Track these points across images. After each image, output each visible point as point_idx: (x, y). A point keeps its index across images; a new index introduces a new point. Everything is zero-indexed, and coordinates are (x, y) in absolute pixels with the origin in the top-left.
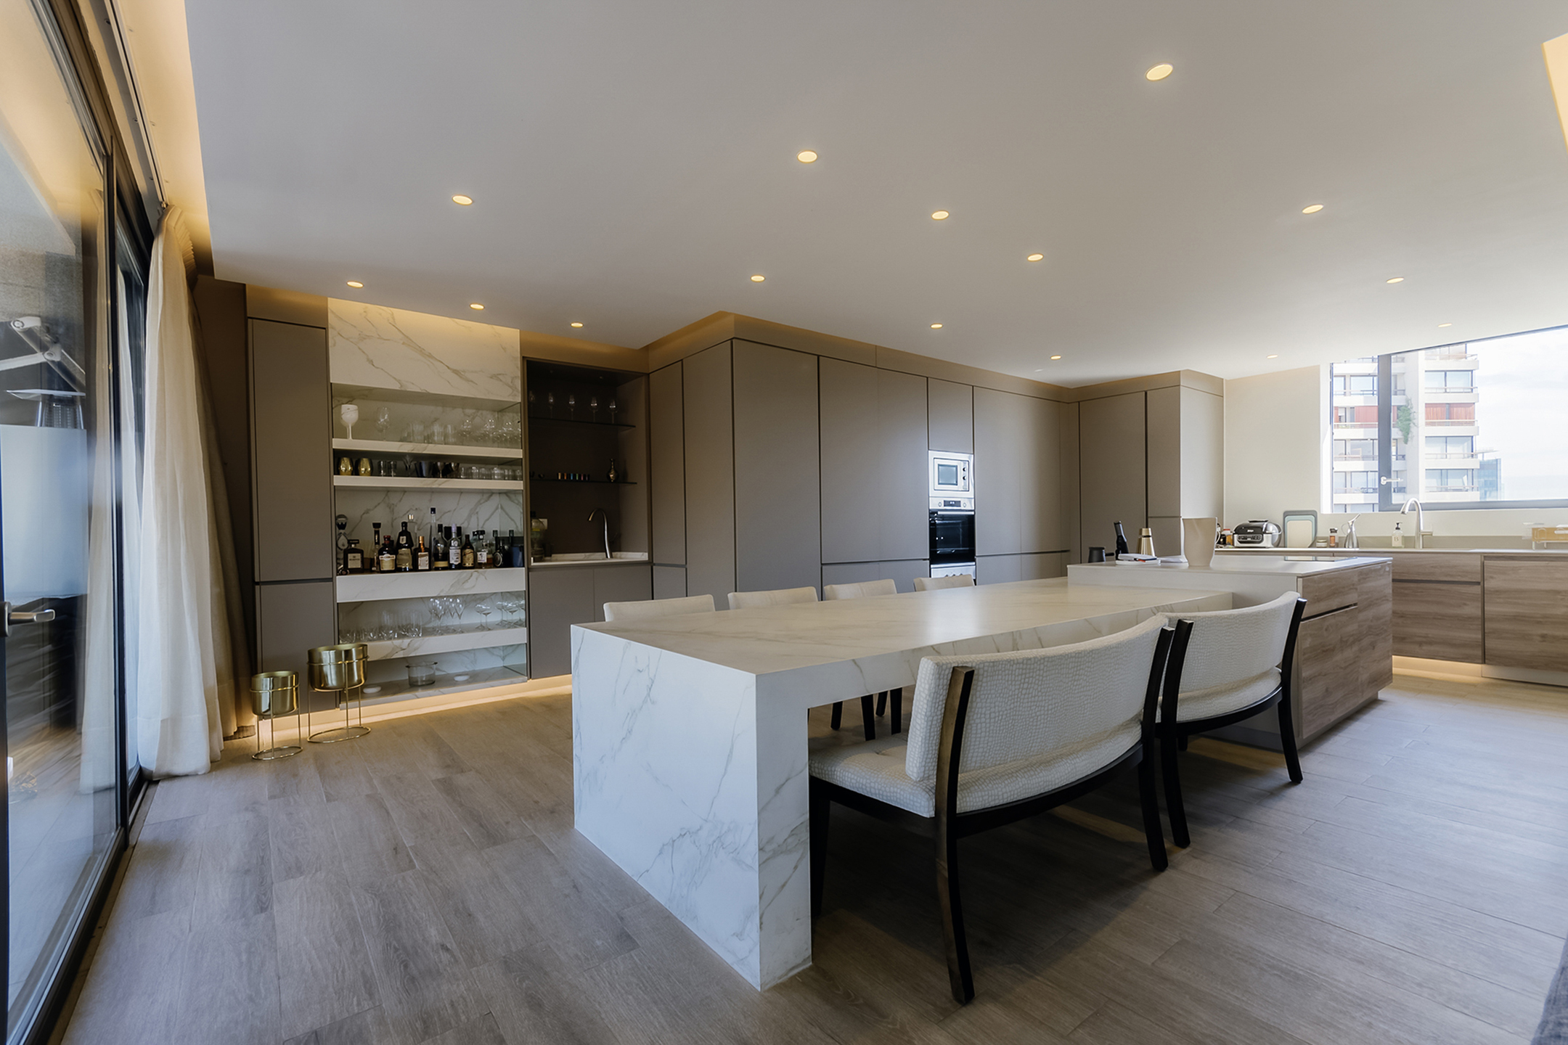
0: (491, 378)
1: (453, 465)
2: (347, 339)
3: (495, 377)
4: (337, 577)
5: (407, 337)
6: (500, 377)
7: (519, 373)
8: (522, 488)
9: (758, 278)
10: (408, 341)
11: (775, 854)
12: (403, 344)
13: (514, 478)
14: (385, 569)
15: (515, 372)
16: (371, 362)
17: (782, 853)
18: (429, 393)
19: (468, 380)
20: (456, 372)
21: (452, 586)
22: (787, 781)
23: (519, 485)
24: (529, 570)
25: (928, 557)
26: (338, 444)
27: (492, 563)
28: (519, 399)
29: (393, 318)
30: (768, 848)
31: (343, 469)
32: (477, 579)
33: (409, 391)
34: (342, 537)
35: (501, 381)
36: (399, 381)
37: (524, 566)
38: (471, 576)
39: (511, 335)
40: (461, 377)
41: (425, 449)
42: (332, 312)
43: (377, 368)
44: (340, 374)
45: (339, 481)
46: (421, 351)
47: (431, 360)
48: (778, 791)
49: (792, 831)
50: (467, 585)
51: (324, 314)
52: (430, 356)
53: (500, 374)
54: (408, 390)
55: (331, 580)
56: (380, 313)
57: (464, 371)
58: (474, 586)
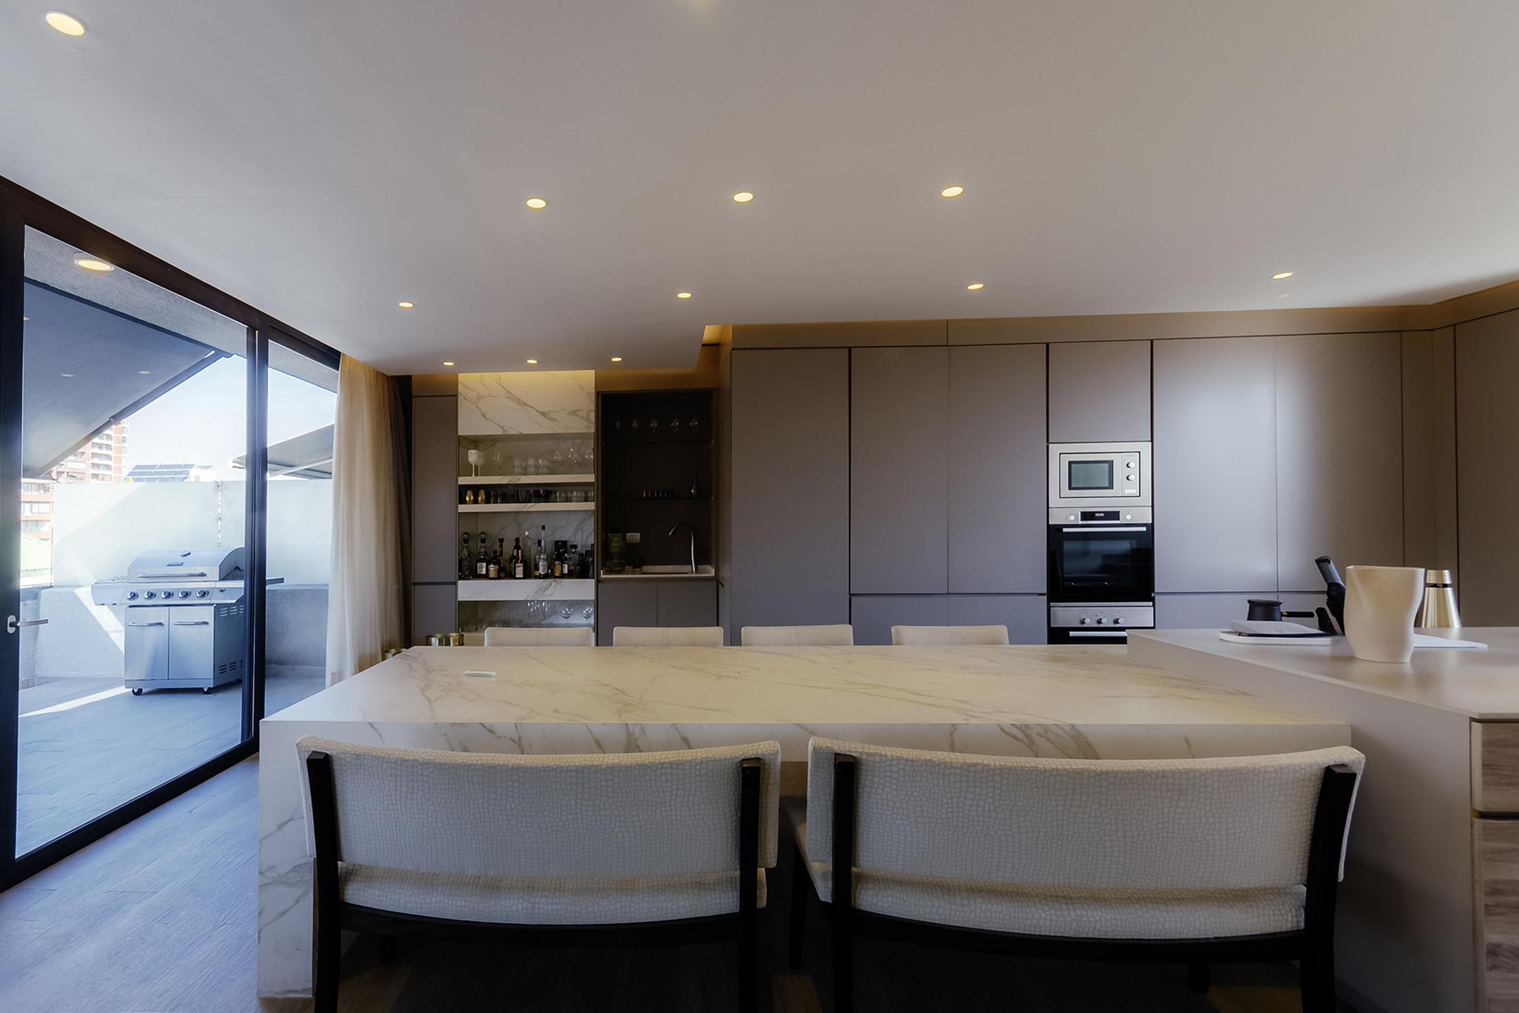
0: (570, 414)
1: (541, 492)
2: (470, 401)
3: (574, 413)
4: (459, 581)
5: (509, 392)
6: (577, 412)
7: (593, 407)
8: (594, 509)
9: (684, 295)
10: (510, 395)
11: (275, 882)
12: (506, 397)
13: (586, 500)
14: (491, 576)
15: (588, 405)
16: (484, 416)
17: (282, 883)
18: (523, 434)
19: (552, 419)
20: (543, 414)
21: (536, 592)
22: (290, 820)
23: (591, 506)
24: (598, 581)
25: (1046, 592)
26: (463, 481)
27: (571, 575)
28: (593, 430)
29: (500, 379)
30: (268, 874)
31: (467, 499)
32: (555, 587)
33: (510, 435)
34: (465, 549)
35: (578, 416)
36: (502, 428)
37: (594, 578)
38: (551, 585)
39: (587, 377)
40: (547, 418)
41: (519, 479)
42: (461, 382)
43: (488, 419)
44: (466, 428)
45: (463, 508)
46: (518, 401)
47: (525, 407)
48: (280, 827)
49: (294, 867)
50: (547, 593)
51: (455, 384)
52: (525, 404)
53: (577, 410)
54: (508, 433)
55: (455, 583)
56: (490, 378)
57: (549, 412)
58: (552, 594)
